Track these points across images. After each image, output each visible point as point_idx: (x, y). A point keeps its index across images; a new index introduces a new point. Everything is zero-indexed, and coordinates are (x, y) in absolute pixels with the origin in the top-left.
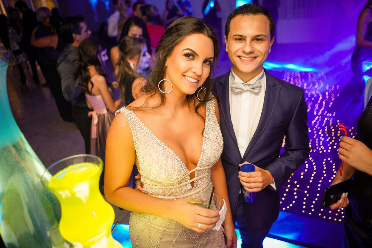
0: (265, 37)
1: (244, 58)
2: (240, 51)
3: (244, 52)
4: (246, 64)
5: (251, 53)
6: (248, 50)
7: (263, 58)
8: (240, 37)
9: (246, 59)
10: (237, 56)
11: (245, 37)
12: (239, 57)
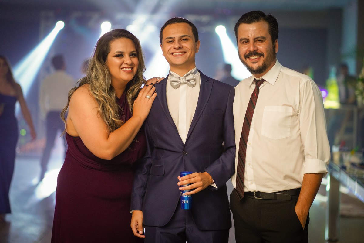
0: (189, 38)
1: (176, 54)
2: (172, 48)
3: (175, 48)
4: (178, 58)
5: (179, 48)
6: (177, 46)
7: (191, 52)
8: (170, 40)
9: (177, 54)
10: (171, 54)
11: (174, 38)
12: (172, 54)
